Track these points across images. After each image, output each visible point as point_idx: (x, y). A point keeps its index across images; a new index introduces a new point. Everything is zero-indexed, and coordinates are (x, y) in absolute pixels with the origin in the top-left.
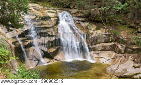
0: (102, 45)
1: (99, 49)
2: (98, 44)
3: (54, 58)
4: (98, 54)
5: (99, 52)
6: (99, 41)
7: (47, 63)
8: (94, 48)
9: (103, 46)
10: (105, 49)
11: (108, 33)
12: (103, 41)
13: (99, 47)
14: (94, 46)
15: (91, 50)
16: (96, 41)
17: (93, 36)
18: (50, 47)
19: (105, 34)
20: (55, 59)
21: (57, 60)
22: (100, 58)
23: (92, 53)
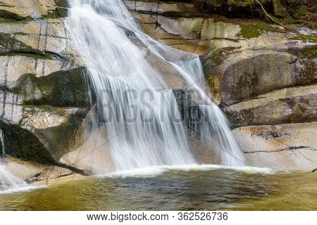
0: (284, 97)
1: (276, 116)
2: (265, 92)
3: (62, 161)
4: (275, 135)
5: (278, 127)
6: (267, 79)
7: (28, 182)
8: (248, 113)
9: (290, 102)
10: (303, 110)
12: (287, 77)
13: (271, 104)
14: (247, 105)
15: (234, 121)
16: (256, 80)
17: (233, 59)
18: (36, 103)
19: (290, 51)
20: (64, 166)
21: (74, 170)
22: (290, 152)
23: (245, 133)
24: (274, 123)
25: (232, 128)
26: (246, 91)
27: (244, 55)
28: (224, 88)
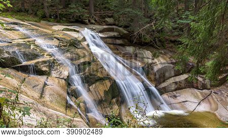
0: (173, 81)
1: (173, 89)
2: (167, 79)
4: (175, 96)
5: (175, 92)
6: (167, 75)
8: (164, 88)
9: (176, 83)
10: (180, 86)
11: (174, 61)
12: (173, 73)
13: (170, 84)
15: (161, 93)
16: (164, 76)
17: (156, 69)
19: (172, 63)
22: (183, 103)
23: (165, 96)
24: (172, 91)
25: (161, 95)
26: (162, 80)
27: (160, 66)
28: (155, 80)
